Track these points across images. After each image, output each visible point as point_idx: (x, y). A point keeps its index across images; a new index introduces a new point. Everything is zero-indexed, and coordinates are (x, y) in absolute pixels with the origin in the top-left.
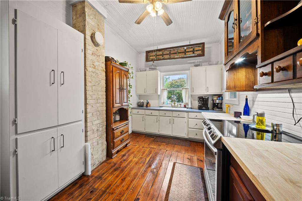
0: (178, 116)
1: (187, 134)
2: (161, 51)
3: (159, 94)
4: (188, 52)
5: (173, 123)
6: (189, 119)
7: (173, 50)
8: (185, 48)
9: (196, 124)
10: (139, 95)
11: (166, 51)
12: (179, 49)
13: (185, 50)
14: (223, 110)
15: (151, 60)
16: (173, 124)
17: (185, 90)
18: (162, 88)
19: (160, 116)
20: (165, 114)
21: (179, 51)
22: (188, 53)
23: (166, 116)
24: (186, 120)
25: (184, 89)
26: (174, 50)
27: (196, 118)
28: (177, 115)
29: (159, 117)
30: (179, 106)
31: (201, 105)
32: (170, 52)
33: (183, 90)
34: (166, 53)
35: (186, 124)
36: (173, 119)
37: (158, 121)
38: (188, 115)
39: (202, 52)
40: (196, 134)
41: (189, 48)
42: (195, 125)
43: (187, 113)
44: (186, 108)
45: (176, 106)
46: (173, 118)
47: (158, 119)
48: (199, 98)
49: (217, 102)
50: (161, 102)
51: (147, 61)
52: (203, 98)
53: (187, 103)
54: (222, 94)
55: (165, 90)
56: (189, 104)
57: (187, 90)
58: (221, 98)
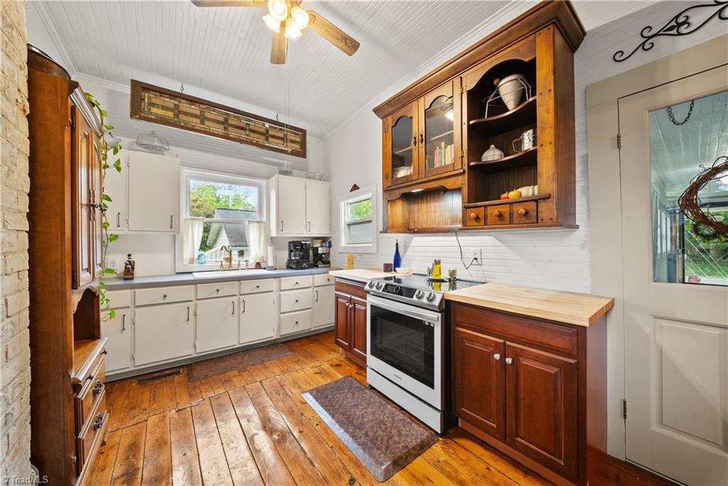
0: (256, 291)
1: (276, 329)
2: (197, 105)
4: (273, 137)
5: (242, 310)
6: (282, 293)
7: (235, 117)
8: (267, 125)
9: (297, 301)
11: (214, 111)
12: (252, 121)
13: (267, 131)
15: (154, 117)
16: (242, 315)
17: (256, 224)
19: (198, 300)
20: (218, 290)
21: (252, 127)
22: (274, 140)
23: (218, 295)
24: (274, 296)
25: (254, 222)
26: (238, 118)
27: (297, 286)
28: (254, 289)
29: (196, 305)
30: (243, 264)
31: (298, 258)
32: (226, 120)
33: (251, 225)
34: (214, 117)
35: (275, 306)
36: (242, 301)
37: (191, 317)
38: (280, 283)
39: (301, 148)
40: (297, 323)
41: (276, 128)
42: (294, 304)
44: (260, 268)
45: (235, 267)
46: (241, 297)
47: (191, 310)
48: (292, 245)
49: (320, 251)
50: (184, 257)
51: (137, 117)
52: (302, 244)
53: (262, 258)
54: (330, 237)
55: (196, 221)
56: (267, 259)
57: (262, 225)
58: (328, 245)
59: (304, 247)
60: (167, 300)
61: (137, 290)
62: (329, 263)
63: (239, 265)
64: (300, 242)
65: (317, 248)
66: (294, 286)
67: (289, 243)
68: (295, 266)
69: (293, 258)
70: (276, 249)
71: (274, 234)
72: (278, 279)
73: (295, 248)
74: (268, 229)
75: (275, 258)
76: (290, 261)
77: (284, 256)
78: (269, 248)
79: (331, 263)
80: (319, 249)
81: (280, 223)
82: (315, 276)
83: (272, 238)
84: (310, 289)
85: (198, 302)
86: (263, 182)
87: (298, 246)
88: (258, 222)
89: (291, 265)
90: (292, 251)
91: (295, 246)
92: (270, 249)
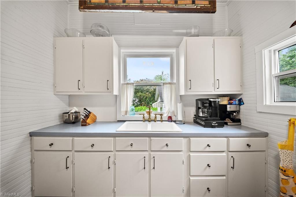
0: (165, 148)
3: (116, 92)
5: (152, 167)
6: (192, 154)
9: (208, 165)
10: (69, 96)
14: (242, 124)
16: (153, 171)
17: (168, 85)
18: (122, 82)
19: (117, 151)
20: (131, 145)
22: (183, 2)
23: (132, 150)
24: (183, 155)
25: (167, 84)
27: (208, 149)
28: (163, 147)
29: (115, 155)
31: (206, 115)
33: (165, 86)
35: (184, 167)
36: (152, 157)
37: (111, 165)
38: (189, 143)
39: (209, 4)
40: (209, 190)
42: (206, 168)
43: (186, 139)
45: (153, 119)
46: (152, 153)
47: (111, 160)
48: (199, 102)
49: (229, 108)
50: (122, 110)
51: (82, 7)
52: (210, 101)
53: (173, 112)
54: (241, 95)
55: (129, 85)
56: (177, 113)
57: (173, 86)
58: (237, 102)
59: (213, 104)
60: (94, 149)
61: (75, 138)
62: (239, 121)
63: (156, 117)
64: (208, 99)
65: (225, 106)
66: (206, 148)
67: (197, 100)
68: (203, 123)
69: (201, 115)
70: (185, 105)
71: (182, 93)
72: (188, 139)
73: (203, 106)
74: (178, 89)
75: (184, 113)
76: (197, 116)
77: (192, 111)
78: (178, 104)
79: (242, 122)
80: (228, 106)
81: (188, 82)
82: (230, 139)
83: (180, 95)
84: (224, 154)
85: (117, 153)
86: (173, 51)
87: (206, 103)
88: (170, 83)
89: (199, 121)
90: (199, 108)
91: (203, 104)
92: (180, 105)
